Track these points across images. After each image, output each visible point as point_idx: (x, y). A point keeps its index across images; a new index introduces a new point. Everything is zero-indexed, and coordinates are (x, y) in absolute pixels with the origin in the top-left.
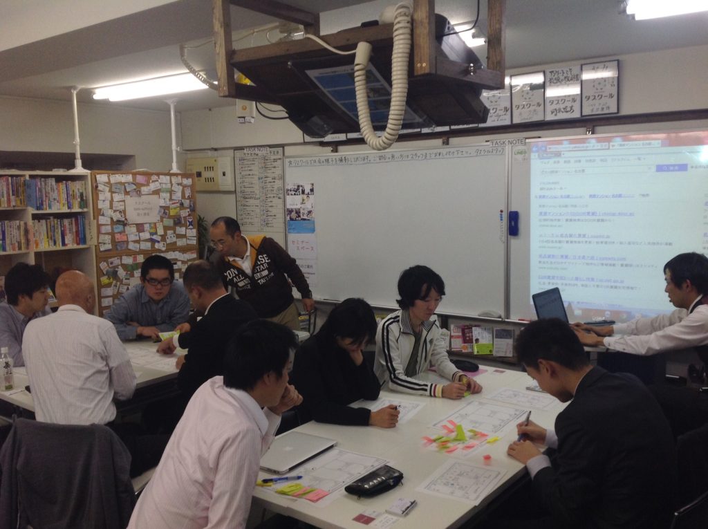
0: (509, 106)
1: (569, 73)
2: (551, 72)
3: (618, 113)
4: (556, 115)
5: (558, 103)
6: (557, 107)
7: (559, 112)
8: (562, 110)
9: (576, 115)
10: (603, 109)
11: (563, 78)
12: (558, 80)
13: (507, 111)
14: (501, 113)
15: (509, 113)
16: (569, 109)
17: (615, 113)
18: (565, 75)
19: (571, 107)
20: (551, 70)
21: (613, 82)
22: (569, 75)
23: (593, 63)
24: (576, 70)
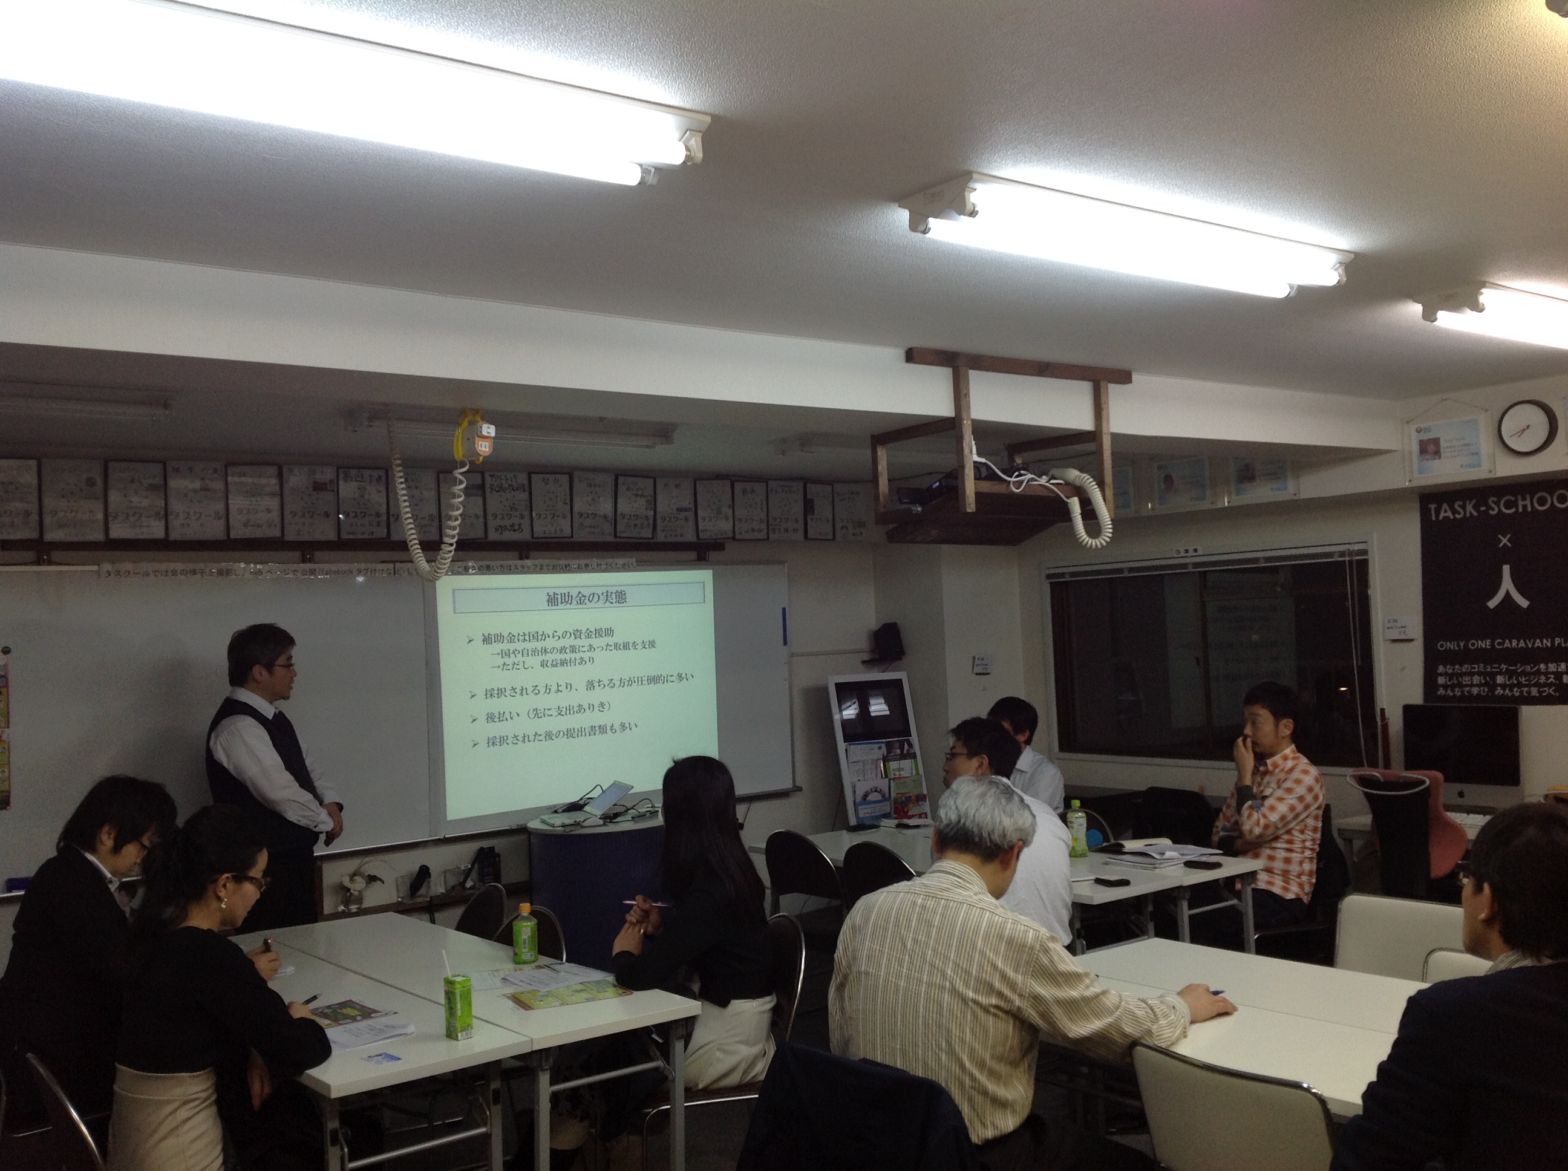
1: (514, 480)
3: (572, 537)
4: (501, 533)
5: (503, 518)
6: (502, 523)
7: (505, 528)
8: (509, 528)
9: (525, 536)
10: (555, 531)
11: (507, 486)
16: (516, 527)
17: (569, 538)
18: (510, 482)
19: (520, 525)
20: (492, 473)
21: (565, 500)
22: (513, 483)
23: (542, 473)
24: (522, 478)
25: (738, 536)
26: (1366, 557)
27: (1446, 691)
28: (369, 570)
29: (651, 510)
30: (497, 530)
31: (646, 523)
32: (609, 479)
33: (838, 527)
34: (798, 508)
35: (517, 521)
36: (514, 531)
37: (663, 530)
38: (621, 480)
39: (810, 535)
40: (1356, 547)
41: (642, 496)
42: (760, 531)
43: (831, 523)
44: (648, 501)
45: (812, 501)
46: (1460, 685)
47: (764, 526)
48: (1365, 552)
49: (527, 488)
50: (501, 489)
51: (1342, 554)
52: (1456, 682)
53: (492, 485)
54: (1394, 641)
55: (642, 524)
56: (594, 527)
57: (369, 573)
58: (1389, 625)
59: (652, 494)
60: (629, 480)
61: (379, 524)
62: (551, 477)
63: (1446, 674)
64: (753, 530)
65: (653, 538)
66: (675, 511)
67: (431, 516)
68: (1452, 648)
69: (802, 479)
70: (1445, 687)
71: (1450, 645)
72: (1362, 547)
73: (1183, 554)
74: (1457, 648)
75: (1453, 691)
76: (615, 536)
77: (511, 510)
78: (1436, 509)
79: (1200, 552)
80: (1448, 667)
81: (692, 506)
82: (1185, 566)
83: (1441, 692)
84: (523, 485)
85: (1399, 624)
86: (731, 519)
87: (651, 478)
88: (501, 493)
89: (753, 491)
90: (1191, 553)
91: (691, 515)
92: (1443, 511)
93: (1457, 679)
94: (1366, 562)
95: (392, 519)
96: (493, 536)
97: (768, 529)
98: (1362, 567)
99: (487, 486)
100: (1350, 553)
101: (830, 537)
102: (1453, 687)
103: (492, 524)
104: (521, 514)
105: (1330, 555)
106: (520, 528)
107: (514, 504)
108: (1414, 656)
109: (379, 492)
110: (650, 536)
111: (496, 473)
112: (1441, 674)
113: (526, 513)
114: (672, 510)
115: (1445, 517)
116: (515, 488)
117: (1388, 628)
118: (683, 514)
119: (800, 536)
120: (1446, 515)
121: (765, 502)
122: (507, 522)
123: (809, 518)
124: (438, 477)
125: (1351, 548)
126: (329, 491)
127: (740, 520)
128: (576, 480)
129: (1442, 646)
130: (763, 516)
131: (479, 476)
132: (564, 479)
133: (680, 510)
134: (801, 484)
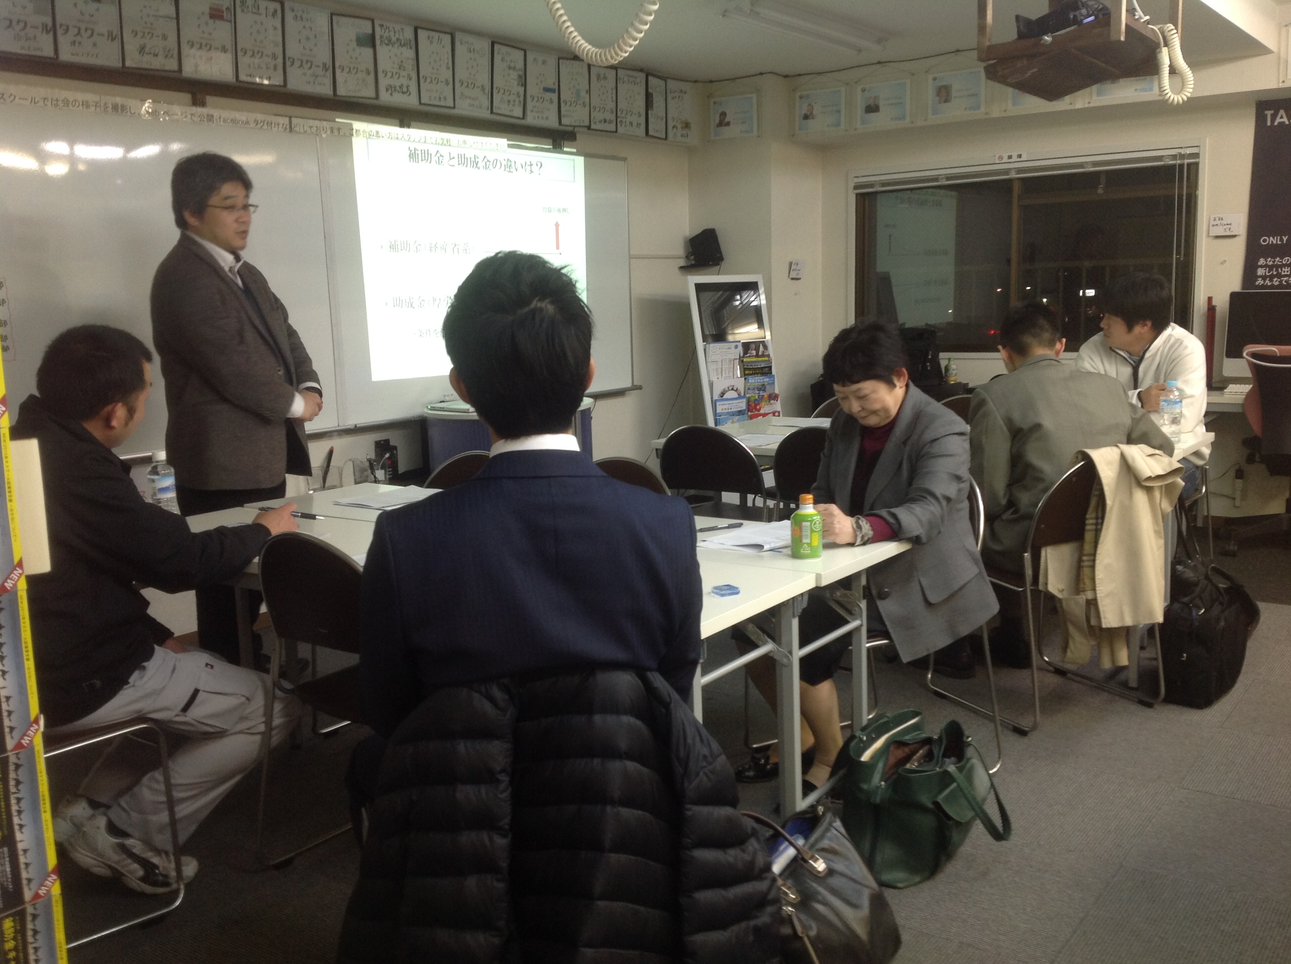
0: (330, 63)
1: (401, 34)
2: (382, 26)
3: (454, 107)
4: (391, 94)
5: (392, 76)
6: (392, 83)
7: (395, 90)
8: (399, 90)
9: (413, 101)
10: (440, 98)
11: (395, 39)
12: (390, 41)
13: (326, 70)
14: (320, 71)
15: (329, 74)
16: (405, 89)
17: (450, 108)
18: (397, 35)
19: (408, 87)
20: (381, 23)
21: (448, 63)
22: (401, 37)
23: (428, 30)
24: (409, 34)
25: (593, 126)
26: (1197, 160)
27: (1264, 282)
28: (266, 123)
29: (522, 85)
30: (387, 90)
31: (517, 100)
32: (485, 45)
33: (671, 124)
34: (640, 103)
35: (404, 81)
36: (403, 93)
37: (532, 111)
38: (496, 47)
39: (651, 133)
40: (1189, 151)
41: (514, 68)
42: (610, 122)
43: (664, 119)
44: (520, 76)
45: (652, 94)
46: (1279, 276)
47: (613, 117)
48: (1197, 155)
49: (413, 43)
50: (389, 42)
51: (1174, 157)
52: (1275, 273)
53: (381, 37)
54: (1217, 237)
55: (514, 101)
56: (474, 99)
57: (265, 127)
58: (1215, 223)
59: (523, 68)
60: (504, 49)
61: (275, 68)
62: (435, 35)
63: (1266, 266)
64: (605, 121)
65: (523, 118)
66: (542, 91)
67: (325, 65)
68: (1275, 242)
69: (642, 70)
70: (1264, 278)
71: (1273, 240)
72: (1195, 150)
73: (1005, 160)
74: (1279, 243)
75: (1271, 280)
76: (492, 112)
77: (400, 68)
78: (1272, 115)
79: (1024, 158)
80: (1270, 259)
81: (556, 87)
82: (1007, 172)
83: (1260, 282)
84: (410, 41)
85: (1224, 222)
86: (588, 107)
87: (522, 49)
88: (390, 47)
89: (605, 78)
90: (1015, 159)
91: (555, 96)
92: (1279, 116)
93: (1277, 270)
94: (1197, 164)
95: (288, 63)
96: (386, 98)
97: (617, 119)
98: (1194, 169)
99: (377, 37)
100: (1182, 156)
101: (664, 136)
102: (1271, 278)
103: (383, 82)
104: (409, 75)
105: (1160, 158)
106: (407, 91)
107: (402, 61)
108: (1237, 250)
109: (275, 29)
110: (521, 116)
111: (385, 24)
112: (1261, 266)
113: (414, 75)
114: (540, 89)
115: (1279, 123)
116: (402, 43)
117: (1213, 226)
118: (549, 95)
119: (641, 131)
120: (1282, 120)
121: (614, 92)
122: (397, 83)
123: (650, 112)
124: (332, 20)
125: (1182, 151)
126: (226, 20)
127: (595, 108)
128: (457, 44)
129: (1265, 241)
130: (613, 105)
131: (368, 24)
132: (447, 39)
133: (547, 90)
134: (643, 75)
